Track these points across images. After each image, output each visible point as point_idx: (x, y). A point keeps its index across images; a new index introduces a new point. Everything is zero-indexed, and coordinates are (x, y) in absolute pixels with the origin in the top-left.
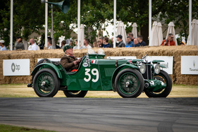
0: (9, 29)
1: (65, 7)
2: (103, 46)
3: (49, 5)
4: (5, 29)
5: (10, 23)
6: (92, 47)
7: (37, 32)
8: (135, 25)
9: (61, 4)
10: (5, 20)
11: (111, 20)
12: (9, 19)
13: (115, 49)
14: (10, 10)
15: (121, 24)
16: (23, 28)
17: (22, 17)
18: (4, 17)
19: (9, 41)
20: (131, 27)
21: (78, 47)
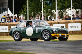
0: (27, 13)
1: (50, 3)
2: (66, 19)
3: (44, 2)
4: (25, 13)
5: (27, 11)
6: (62, 19)
7: (39, 14)
8: (80, 10)
9: (49, 2)
10: (25, 9)
11: (70, 9)
12: (27, 9)
13: (72, 20)
14: (27, 5)
15: (74, 10)
16: (33, 12)
17: (32, 8)
18: (25, 8)
19: (27, 18)
20: (78, 11)
21: (56, 20)
